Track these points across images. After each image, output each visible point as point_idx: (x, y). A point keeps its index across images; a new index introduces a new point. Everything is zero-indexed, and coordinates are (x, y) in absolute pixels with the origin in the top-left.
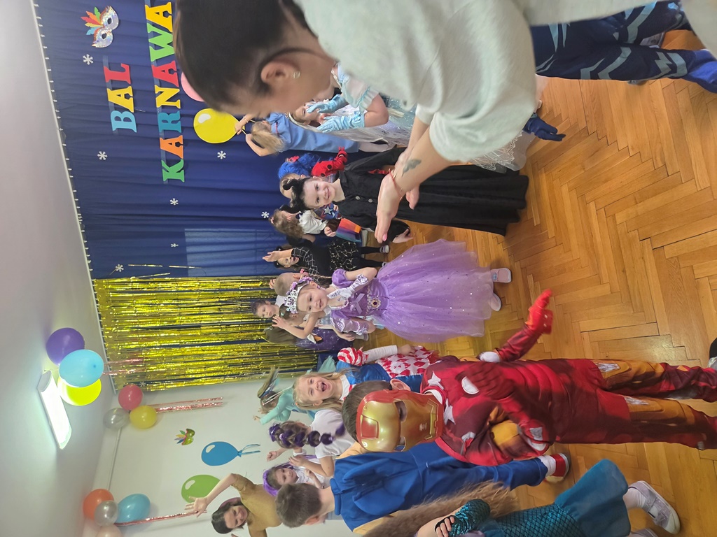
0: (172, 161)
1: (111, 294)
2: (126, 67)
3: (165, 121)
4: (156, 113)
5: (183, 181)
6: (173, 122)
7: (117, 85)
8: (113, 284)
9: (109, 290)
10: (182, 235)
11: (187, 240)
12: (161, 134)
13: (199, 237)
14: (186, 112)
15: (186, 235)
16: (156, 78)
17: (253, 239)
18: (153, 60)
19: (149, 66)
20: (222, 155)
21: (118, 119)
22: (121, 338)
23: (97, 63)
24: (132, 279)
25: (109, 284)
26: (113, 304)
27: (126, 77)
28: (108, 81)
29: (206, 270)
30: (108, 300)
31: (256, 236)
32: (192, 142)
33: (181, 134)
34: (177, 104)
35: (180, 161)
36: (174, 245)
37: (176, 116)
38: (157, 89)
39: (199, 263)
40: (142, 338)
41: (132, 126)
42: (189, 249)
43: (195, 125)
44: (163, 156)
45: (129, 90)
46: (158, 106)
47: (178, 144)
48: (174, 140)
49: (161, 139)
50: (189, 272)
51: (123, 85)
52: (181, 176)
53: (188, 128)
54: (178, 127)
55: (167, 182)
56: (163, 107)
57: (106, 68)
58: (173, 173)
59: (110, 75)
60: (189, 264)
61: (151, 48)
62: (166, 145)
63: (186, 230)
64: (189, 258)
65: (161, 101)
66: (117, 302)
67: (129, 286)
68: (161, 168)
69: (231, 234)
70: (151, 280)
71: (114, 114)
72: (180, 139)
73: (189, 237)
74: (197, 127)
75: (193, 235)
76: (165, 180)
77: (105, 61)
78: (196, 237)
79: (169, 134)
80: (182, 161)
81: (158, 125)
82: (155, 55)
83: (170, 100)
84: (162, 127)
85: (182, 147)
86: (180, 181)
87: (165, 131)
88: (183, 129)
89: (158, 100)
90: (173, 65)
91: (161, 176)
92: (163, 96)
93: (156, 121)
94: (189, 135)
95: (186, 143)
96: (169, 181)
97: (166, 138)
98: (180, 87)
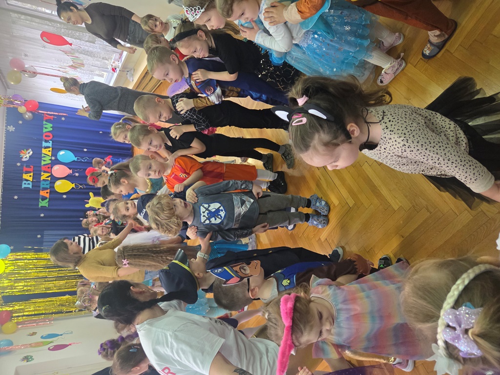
0: (44, 199)
2: (32, 167)
3: (44, 184)
4: (40, 182)
6: (47, 184)
7: (27, 173)
10: (43, 232)
12: (41, 189)
14: (52, 181)
16: (42, 170)
18: (42, 164)
19: (40, 167)
20: (65, 196)
21: (25, 184)
23: (22, 166)
27: (31, 169)
28: (24, 171)
32: (53, 192)
33: (49, 189)
34: (49, 179)
36: (39, 236)
37: (48, 182)
38: (42, 173)
41: (30, 186)
45: (32, 174)
46: (42, 179)
47: (47, 193)
49: (40, 191)
51: (30, 172)
52: (47, 205)
53: (52, 187)
54: (48, 186)
56: (43, 180)
57: (25, 167)
58: (44, 204)
59: (25, 169)
60: (44, 246)
61: (42, 161)
62: (42, 193)
65: (42, 178)
68: (39, 201)
71: (24, 182)
72: (48, 191)
74: (56, 186)
76: (40, 206)
77: (25, 165)
79: (44, 189)
80: (48, 199)
81: (40, 187)
82: (43, 163)
83: (47, 177)
84: (42, 186)
85: (49, 194)
86: (46, 207)
87: (43, 188)
88: (50, 187)
89: (42, 177)
90: (50, 166)
91: (38, 205)
92: (44, 176)
93: (40, 184)
94: (52, 189)
95: (51, 193)
96: (41, 206)
97: (43, 190)
98: (51, 173)
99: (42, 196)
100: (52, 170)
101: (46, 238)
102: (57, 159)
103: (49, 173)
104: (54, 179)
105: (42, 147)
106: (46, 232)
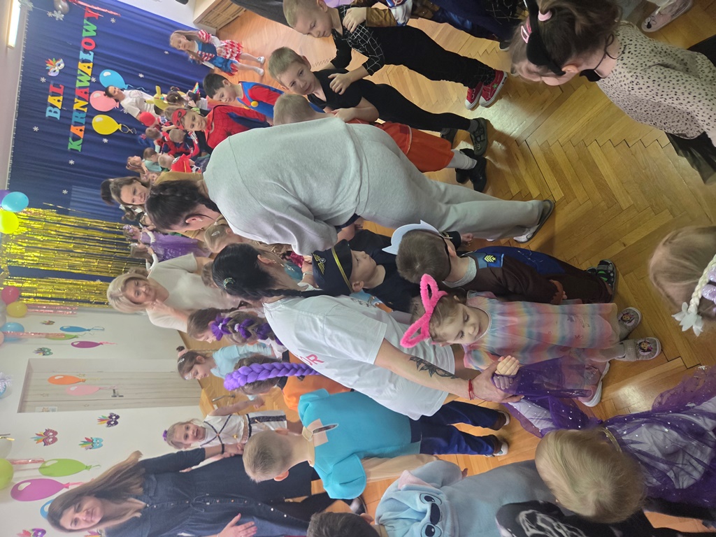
0: (76, 138)
2: (63, 87)
3: (76, 117)
4: (72, 112)
5: (80, 151)
6: (81, 118)
7: (54, 94)
10: (71, 187)
12: (73, 124)
14: (89, 114)
16: (77, 94)
18: (77, 86)
19: (74, 89)
20: (105, 140)
21: (50, 111)
23: (47, 83)
27: (61, 91)
28: (50, 91)
32: (89, 130)
33: (84, 125)
34: (85, 110)
35: (80, 140)
36: (65, 192)
37: (84, 115)
38: (76, 100)
41: (58, 116)
44: (71, 135)
47: (81, 130)
48: (79, 128)
49: (72, 126)
51: (58, 95)
52: (79, 148)
53: (89, 124)
54: (83, 121)
56: (77, 109)
57: (51, 85)
58: (75, 145)
59: (52, 89)
61: (78, 81)
62: (74, 130)
65: (76, 107)
68: (69, 141)
71: (49, 108)
72: (83, 128)
74: (94, 123)
76: (69, 148)
77: (52, 82)
79: (77, 124)
80: (82, 140)
81: (71, 119)
82: (78, 84)
83: (82, 107)
84: (74, 119)
85: (83, 132)
86: (77, 151)
87: (75, 122)
88: (86, 123)
89: (75, 105)
90: (87, 90)
91: (67, 146)
92: (79, 104)
93: (72, 116)
94: (88, 127)
95: (86, 131)
96: (71, 149)
97: (75, 126)
98: (89, 102)
99: (74, 134)
100: (91, 97)
101: (74, 196)
102: (98, 82)
103: (85, 100)
104: (92, 112)
105: (78, 60)
106: (74, 188)
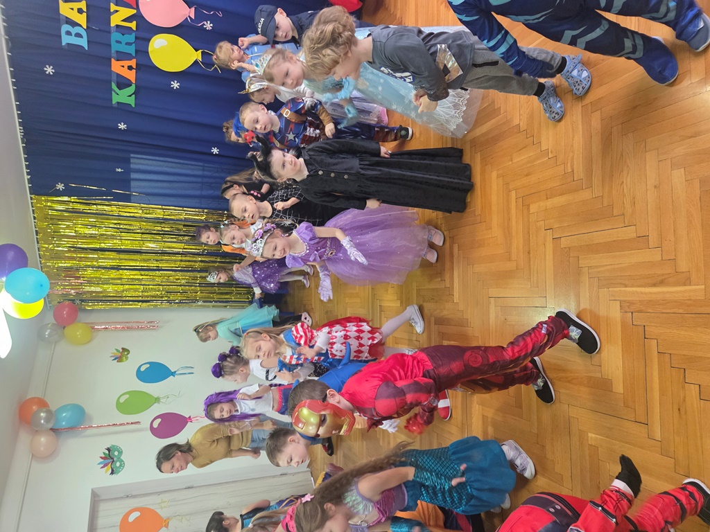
0: (123, 84)
1: (50, 212)
3: (118, 41)
4: (109, 32)
5: (133, 106)
6: (127, 44)
8: (53, 201)
9: (48, 208)
10: (128, 161)
11: (132, 166)
12: (114, 55)
13: (144, 164)
14: (141, 35)
15: (132, 161)
17: (200, 173)
20: (175, 85)
21: (68, 33)
22: (58, 256)
24: (73, 199)
25: (48, 201)
26: (51, 222)
29: (150, 198)
30: (46, 218)
31: (203, 170)
32: (145, 67)
33: (134, 58)
34: (133, 26)
35: (131, 85)
36: (120, 170)
37: (131, 38)
38: (113, 7)
39: (144, 190)
40: (80, 257)
41: (83, 43)
42: (133, 176)
43: (150, 50)
44: (114, 78)
45: (83, 5)
47: (130, 68)
48: (127, 63)
49: (112, 59)
50: (132, 198)
52: (131, 101)
54: (132, 50)
55: (116, 106)
56: (118, 26)
58: (124, 96)
60: (132, 190)
63: (132, 155)
64: (133, 184)
65: (115, 20)
66: (54, 220)
67: (71, 206)
69: (179, 166)
70: (93, 202)
71: (65, 27)
72: (133, 63)
73: (135, 163)
74: (152, 51)
75: (139, 162)
76: (114, 102)
78: (142, 164)
79: (122, 56)
80: (134, 86)
81: (110, 45)
83: (125, 20)
84: (115, 47)
85: (134, 71)
86: (130, 105)
87: (118, 52)
88: (137, 52)
89: (112, 18)
91: (111, 99)
92: (118, 15)
93: (109, 40)
94: (143, 60)
95: (139, 67)
96: (118, 103)
97: (118, 59)
98: (137, 8)
99: (118, 75)
103: (132, 7)
104: (147, 30)
